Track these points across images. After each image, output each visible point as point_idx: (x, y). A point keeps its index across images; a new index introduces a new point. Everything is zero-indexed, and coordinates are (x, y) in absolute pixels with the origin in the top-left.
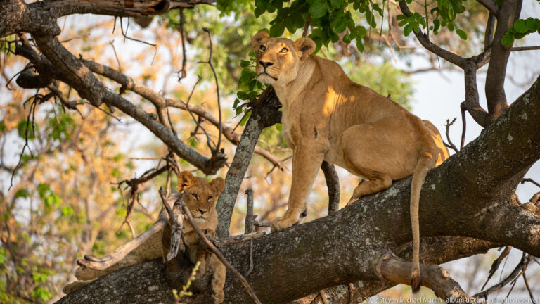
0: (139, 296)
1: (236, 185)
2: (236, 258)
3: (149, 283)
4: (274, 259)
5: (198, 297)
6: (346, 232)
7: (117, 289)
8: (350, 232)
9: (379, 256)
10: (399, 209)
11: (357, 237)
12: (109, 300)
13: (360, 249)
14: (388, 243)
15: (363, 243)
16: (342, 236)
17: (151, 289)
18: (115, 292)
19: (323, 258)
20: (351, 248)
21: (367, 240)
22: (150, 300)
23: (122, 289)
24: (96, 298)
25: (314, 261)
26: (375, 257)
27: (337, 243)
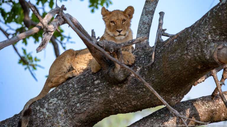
0: (88, 88)
2: (147, 58)
3: (95, 79)
4: (162, 56)
6: (197, 32)
7: (77, 84)
8: (200, 32)
9: (216, 46)
10: (225, 12)
11: (203, 34)
12: (72, 91)
13: (205, 43)
14: (223, 37)
15: (206, 38)
16: (195, 35)
17: (96, 82)
18: (76, 86)
19: (186, 52)
20: (200, 43)
21: (209, 36)
22: (95, 90)
23: (79, 84)
24: (65, 91)
25: (182, 55)
26: (213, 47)
27: (193, 40)
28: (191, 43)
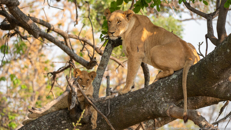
0: (57, 126)
1: (102, 74)
2: (102, 108)
3: (62, 120)
4: (119, 108)
5: (85, 126)
6: (153, 95)
7: (47, 122)
8: (155, 95)
9: (168, 106)
10: (177, 84)
11: (158, 97)
12: (44, 127)
13: (159, 103)
14: (172, 100)
15: (161, 100)
16: (151, 97)
17: (63, 122)
18: (46, 124)
19: (142, 107)
20: (155, 103)
21: (163, 99)
22: (63, 127)
23: (49, 122)
24: (38, 127)
25: (138, 109)
26: (166, 106)
27: (149, 100)
28: (147, 102)
